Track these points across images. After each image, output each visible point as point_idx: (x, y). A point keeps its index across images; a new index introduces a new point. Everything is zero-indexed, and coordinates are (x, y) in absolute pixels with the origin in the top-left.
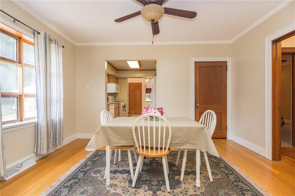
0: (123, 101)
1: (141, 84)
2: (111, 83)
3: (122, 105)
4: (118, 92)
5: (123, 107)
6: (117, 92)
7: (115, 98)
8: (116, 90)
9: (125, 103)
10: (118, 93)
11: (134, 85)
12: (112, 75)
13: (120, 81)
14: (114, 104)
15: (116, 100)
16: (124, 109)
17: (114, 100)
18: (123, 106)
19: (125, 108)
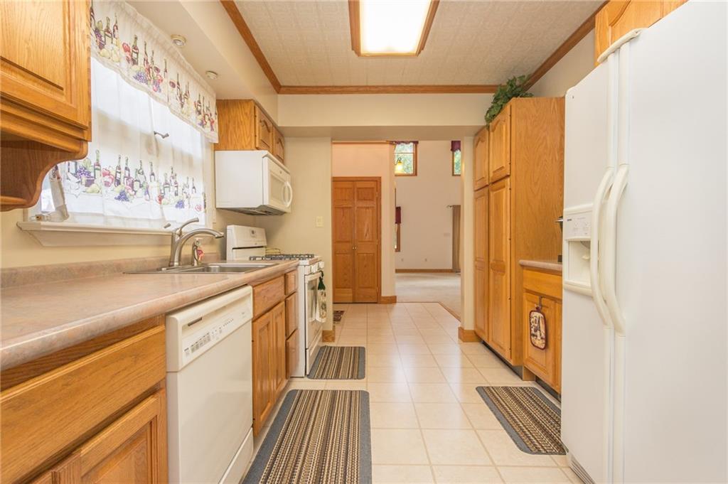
0: (312, 256)
1: (377, 181)
2: (243, 149)
3: (308, 279)
4: (285, 206)
5: (313, 288)
6: (276, 205)
7: (269, 236)
8: (273, 195)
9: (322, 265)
10: (281, 213)
11: (349, 185)
12: (248, 101)
13: (292, 148)
14: (249, 289)
15: (271, 252)
16: (315, 296)
17: (262, 252)
18: (310, 282)
19: (319, 292)
